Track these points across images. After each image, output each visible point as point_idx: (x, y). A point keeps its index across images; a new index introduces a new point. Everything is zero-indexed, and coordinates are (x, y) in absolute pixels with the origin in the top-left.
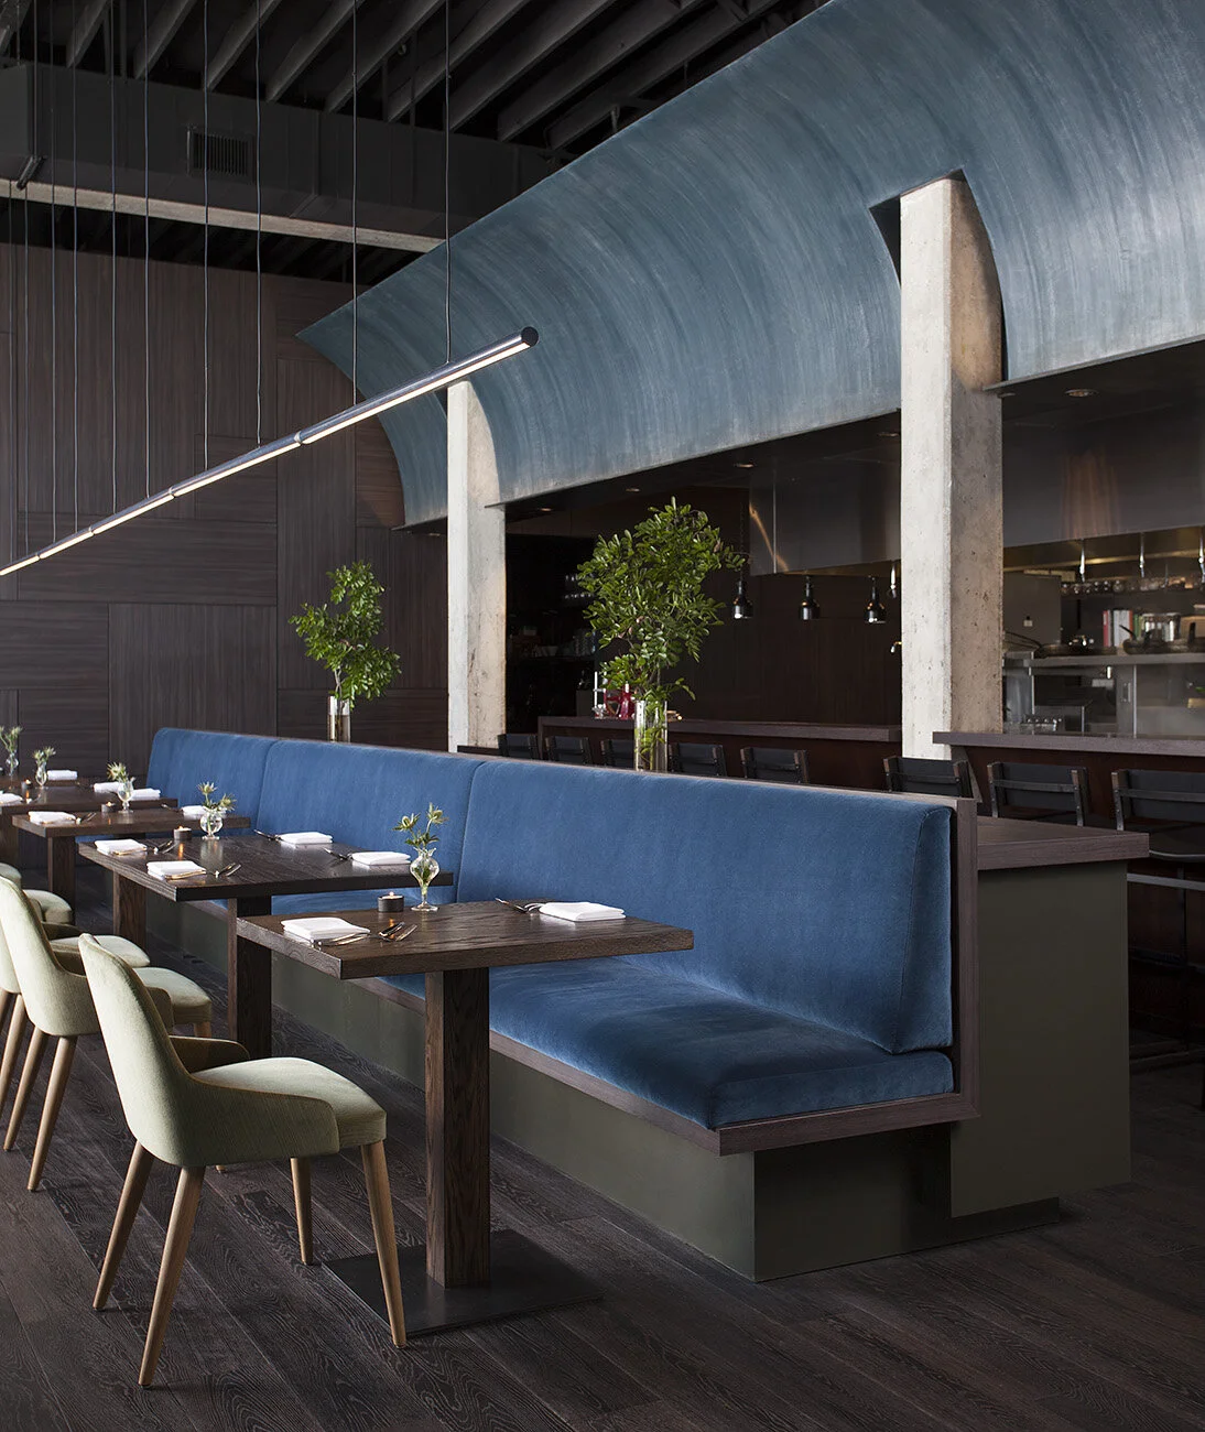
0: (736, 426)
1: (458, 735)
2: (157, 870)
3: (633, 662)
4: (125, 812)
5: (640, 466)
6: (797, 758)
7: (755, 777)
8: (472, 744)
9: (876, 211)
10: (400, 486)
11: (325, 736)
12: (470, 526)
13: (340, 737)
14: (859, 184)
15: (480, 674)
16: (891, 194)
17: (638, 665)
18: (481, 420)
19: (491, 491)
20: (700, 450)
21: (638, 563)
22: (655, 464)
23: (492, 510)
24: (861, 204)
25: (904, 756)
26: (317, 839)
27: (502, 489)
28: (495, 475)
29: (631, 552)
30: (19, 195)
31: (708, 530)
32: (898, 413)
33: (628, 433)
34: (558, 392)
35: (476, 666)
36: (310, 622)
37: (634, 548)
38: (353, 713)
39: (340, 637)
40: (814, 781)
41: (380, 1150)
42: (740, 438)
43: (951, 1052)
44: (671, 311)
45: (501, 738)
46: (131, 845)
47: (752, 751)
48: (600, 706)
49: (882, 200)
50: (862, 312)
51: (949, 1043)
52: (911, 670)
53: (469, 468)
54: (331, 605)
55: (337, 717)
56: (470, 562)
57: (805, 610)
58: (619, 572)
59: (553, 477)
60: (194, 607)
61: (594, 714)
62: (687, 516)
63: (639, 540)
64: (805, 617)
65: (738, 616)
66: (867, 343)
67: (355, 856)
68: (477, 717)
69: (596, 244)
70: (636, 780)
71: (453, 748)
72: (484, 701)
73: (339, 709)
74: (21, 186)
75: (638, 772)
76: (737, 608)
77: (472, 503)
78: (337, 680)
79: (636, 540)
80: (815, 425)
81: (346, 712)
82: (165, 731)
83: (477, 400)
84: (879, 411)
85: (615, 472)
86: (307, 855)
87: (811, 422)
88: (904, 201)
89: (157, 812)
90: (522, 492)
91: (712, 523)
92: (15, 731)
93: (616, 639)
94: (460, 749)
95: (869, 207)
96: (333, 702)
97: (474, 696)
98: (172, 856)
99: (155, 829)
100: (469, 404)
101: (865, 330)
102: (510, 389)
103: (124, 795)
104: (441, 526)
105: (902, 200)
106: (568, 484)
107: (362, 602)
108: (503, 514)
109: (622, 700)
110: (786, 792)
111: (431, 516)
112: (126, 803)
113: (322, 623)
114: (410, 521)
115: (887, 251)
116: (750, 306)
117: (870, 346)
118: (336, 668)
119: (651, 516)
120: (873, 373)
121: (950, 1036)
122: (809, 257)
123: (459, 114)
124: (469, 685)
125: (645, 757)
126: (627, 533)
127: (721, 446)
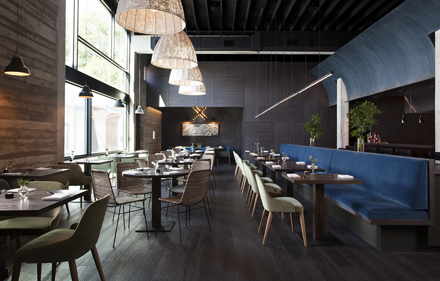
0: (397, 83)
1: (339, 146)
2: (273, 166)
3: (357, 131)
4: (273, 158)
5: (376, 92)
6: (409, 151)
7: (399, 155)
8: (342, 148)
9: (429, 35)
10: (328, 99)
11: (310, 146)
12: (341, 106)
13: (312, 145)
14: (425, 30)
15: (343, 134)
16: (433, 31)
17: (358, 132)
18: (344, 85)
19: (346, 98)
20: (389, 89)
21: (358, 113)
22: (379, 92)
23: (346, 103)
24: (425, 35)
25: (436, 151)
26: (303, 163)
27: (348, 98)
28: (346, 95)
29: (357, 111)
30: (258, 53)
31: (374, 106)
32: (434, 78)
33: (374, 86)
34: (359, 79)
35: (342, 133)
36: (307, 124)
37: (358, 110)
38: (314, 141)
39: (312, 127)
40: (413, 156)
41: (302, 213)
42: (398, 85)
43: (427, 211)
44: (382, 61)
45: (346, 146)
46: (271, 162)
47: (398, 150)
48: (369, 141)
49: (430, 33)
50: (426, 57)
51: (427, 209)
52: (437, 133)
53: (341, 95)
54: (311, 121)
55: (312, 142)
56: (341, 113)
57: (420, 121)
58: (354, 115)
59: (358, 95)
60: (282, 122)
61: (368, 142)
62: (369, 104)
63: (359, 109)
64: (420, 122)
65: (403, 122)
66: (428, 63)
67: (308, 166)
68: (343, 143)
69: (366, 49)
70: (363, 154)
71: (338, 148)
72: (344, 140)
73: (312, 140)
74: (259, 52)
75: (364, 152)
76: (402, 121)
77: (342, 101)
78: (312, 135)
79: (358, 109)
80: (415, 82)
81: (313, 141)
82: (283, 144)
83: (343, 82)
84: (430, 78)
85: (371, 94)
86: (300, 166)
87: (414, 81)
88: (436, 33)
89: (277, 158)
90: (352, 99)
91: (375, 105)
92: (258, 144)
93: (354, 127)
94: (339, 148)
95: (427, 35)
96: (311, 139)
97: (342, 138)
98: (277, 164)
99: (276, 160)
100: (341, 82)
101: (427, 61)
102: (349, 79)
103: (273, 155)
104: (336, 106)
105: (435, 32)
106: (361, 97)
107: (316, 121)
108: (348, 103)
109: (374, 140)
110: (405, 159)
111: (334, 104)
112: (273, 156)
113: (309, 125)
114: (330, 105)
115: (432, 44)
116: (400, 58)
117: (428, 64)
118: (311, 133)
119: (362, 104)
120: (429, 70)
121: (427, 208)
122: (413, 47)
123: (338, 28)
124: (341, 136)
125: (359, 149)
126: (357, 107)
127: (394, 87)
